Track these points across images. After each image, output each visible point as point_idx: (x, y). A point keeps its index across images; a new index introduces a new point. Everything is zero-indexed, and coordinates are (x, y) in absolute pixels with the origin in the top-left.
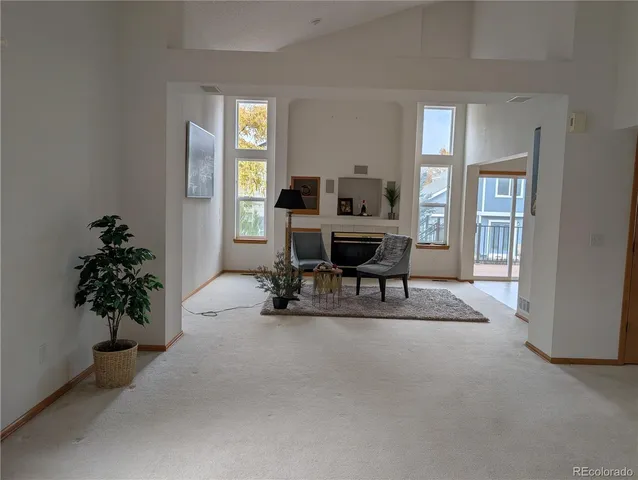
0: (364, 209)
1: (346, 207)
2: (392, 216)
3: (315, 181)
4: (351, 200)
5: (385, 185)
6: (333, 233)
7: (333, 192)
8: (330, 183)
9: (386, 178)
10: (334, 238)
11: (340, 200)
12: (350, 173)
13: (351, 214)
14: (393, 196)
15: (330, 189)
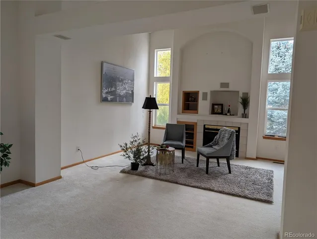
0: (229, 111)
1: (218, 109)
2: (245, 116)
3: (197, 93)
4: (222, 105)
5: (241, 95)
6: (204, 125)
7: (206, 100)
8: (205, 95)
9: (242, 90)
10: (205, 129)
11: (213, 105)
12: (218, 88)
13: (221, 113)
14: (245, 102)
15: (205, 98)
